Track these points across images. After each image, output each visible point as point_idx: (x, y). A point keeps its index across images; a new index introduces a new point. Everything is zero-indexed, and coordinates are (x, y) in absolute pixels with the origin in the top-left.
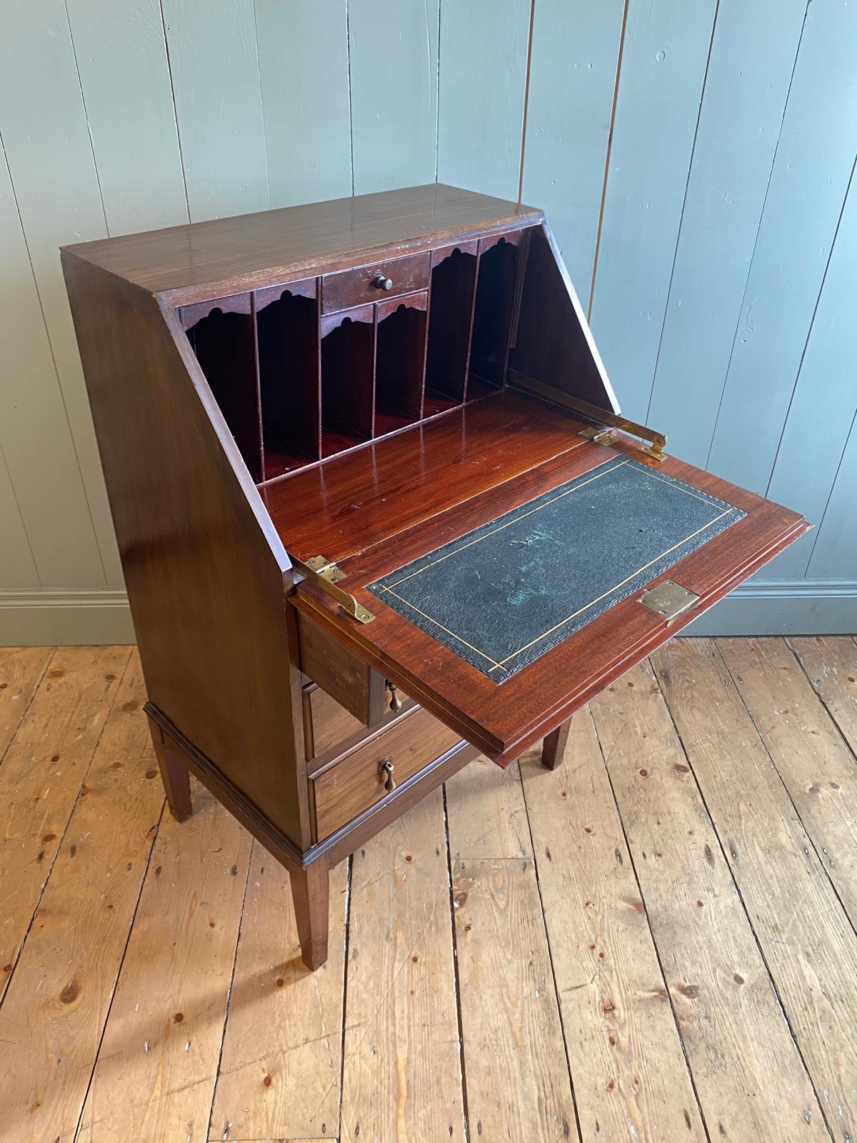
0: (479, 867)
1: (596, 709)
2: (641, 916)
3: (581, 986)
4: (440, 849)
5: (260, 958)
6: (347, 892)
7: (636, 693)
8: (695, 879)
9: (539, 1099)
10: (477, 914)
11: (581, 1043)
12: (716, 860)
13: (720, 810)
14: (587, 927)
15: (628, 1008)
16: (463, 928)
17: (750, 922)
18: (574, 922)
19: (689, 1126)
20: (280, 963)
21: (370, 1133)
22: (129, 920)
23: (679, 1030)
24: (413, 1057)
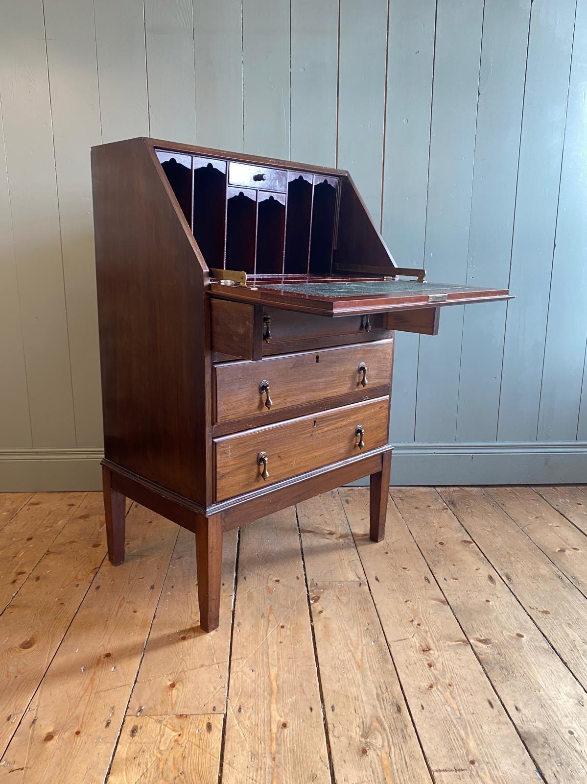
0: (328, 584)
1: (406, 516)
2: (446, 606)
3: (405, 639)
4: (299, 577)
5: (169, 627)
6: (234, 596)
7: (433, 510)
8: (483, 590)
9: (377, 694)
10: (328, 606)
11: (407, 666)
12: (497, 581)
13: (497, 560)
14: (408, 612)
15: (440, 650)
16: (318, 612)
17: (524, 609)
18: (398, 610)
19: (492, 707)
20: (184, 629)
21: (250, 711)
22: (75, 609)
23: (479, 660)
24: (281, 673)
